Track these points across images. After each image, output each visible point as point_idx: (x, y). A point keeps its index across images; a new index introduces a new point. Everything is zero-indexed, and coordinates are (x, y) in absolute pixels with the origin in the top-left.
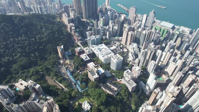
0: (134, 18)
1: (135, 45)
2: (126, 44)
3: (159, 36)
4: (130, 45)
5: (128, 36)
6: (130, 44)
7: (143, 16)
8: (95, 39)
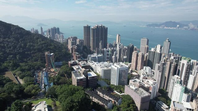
0: (146, 49)
1: (148, 69)
2: (136, 69)
3: (179, 57)
4: (142, 70)
5: (138, 57)
6: (142, 68)
7: (156, 47)
8: (97, 56)
